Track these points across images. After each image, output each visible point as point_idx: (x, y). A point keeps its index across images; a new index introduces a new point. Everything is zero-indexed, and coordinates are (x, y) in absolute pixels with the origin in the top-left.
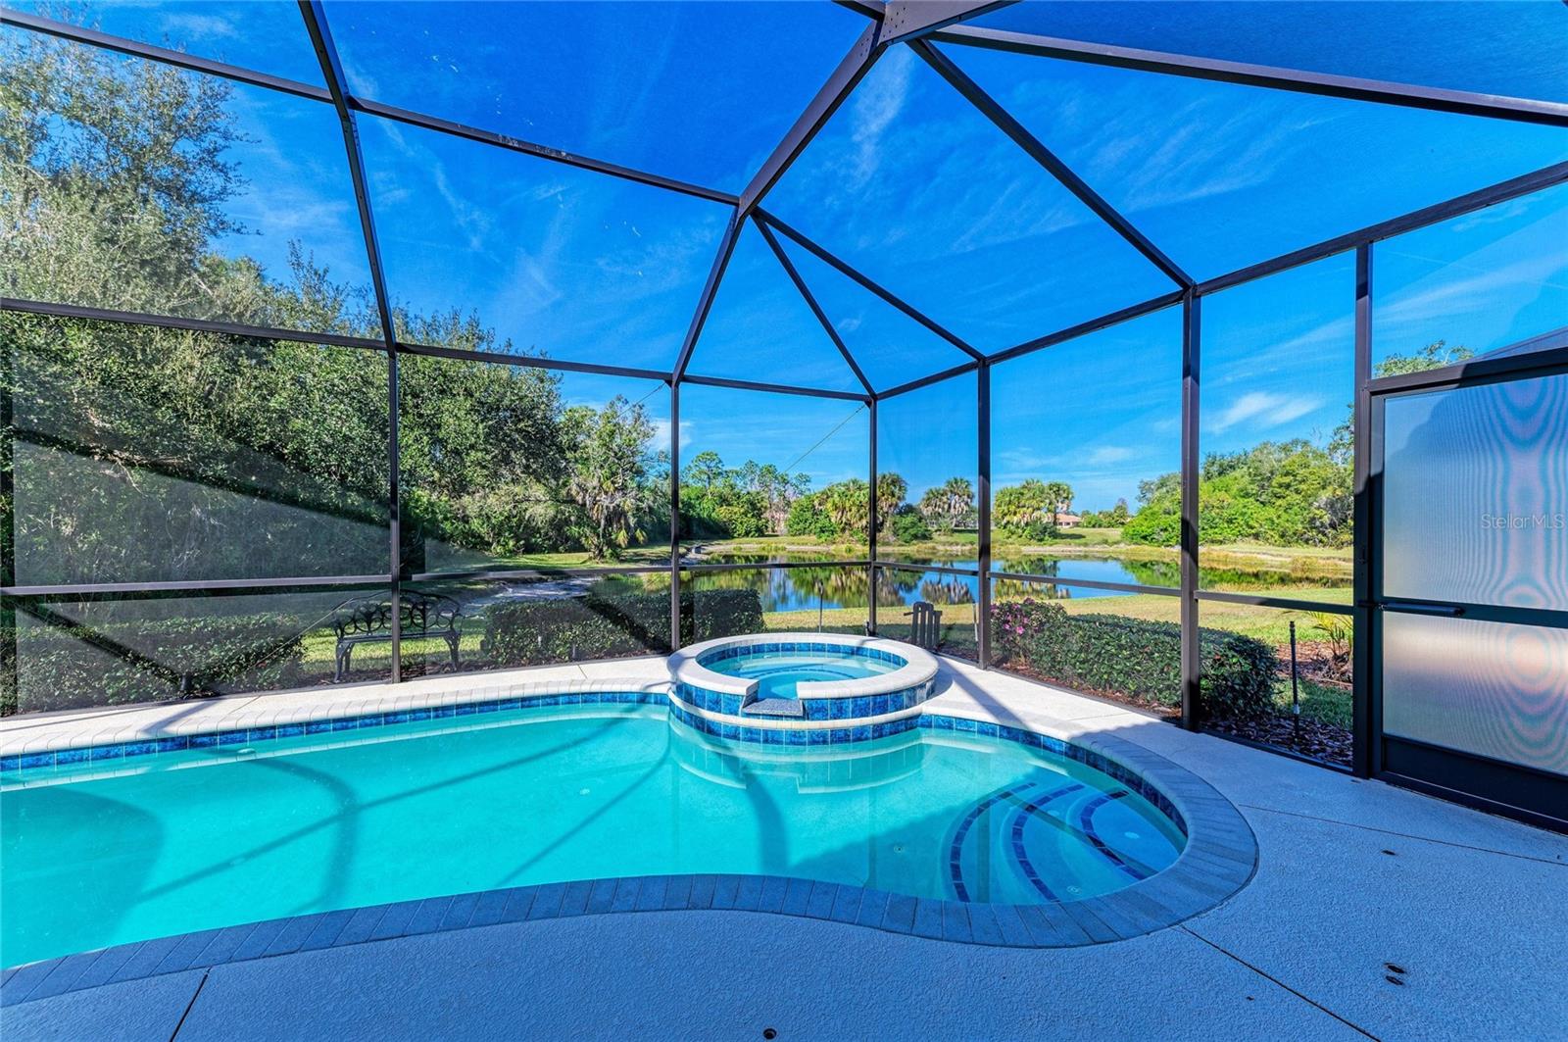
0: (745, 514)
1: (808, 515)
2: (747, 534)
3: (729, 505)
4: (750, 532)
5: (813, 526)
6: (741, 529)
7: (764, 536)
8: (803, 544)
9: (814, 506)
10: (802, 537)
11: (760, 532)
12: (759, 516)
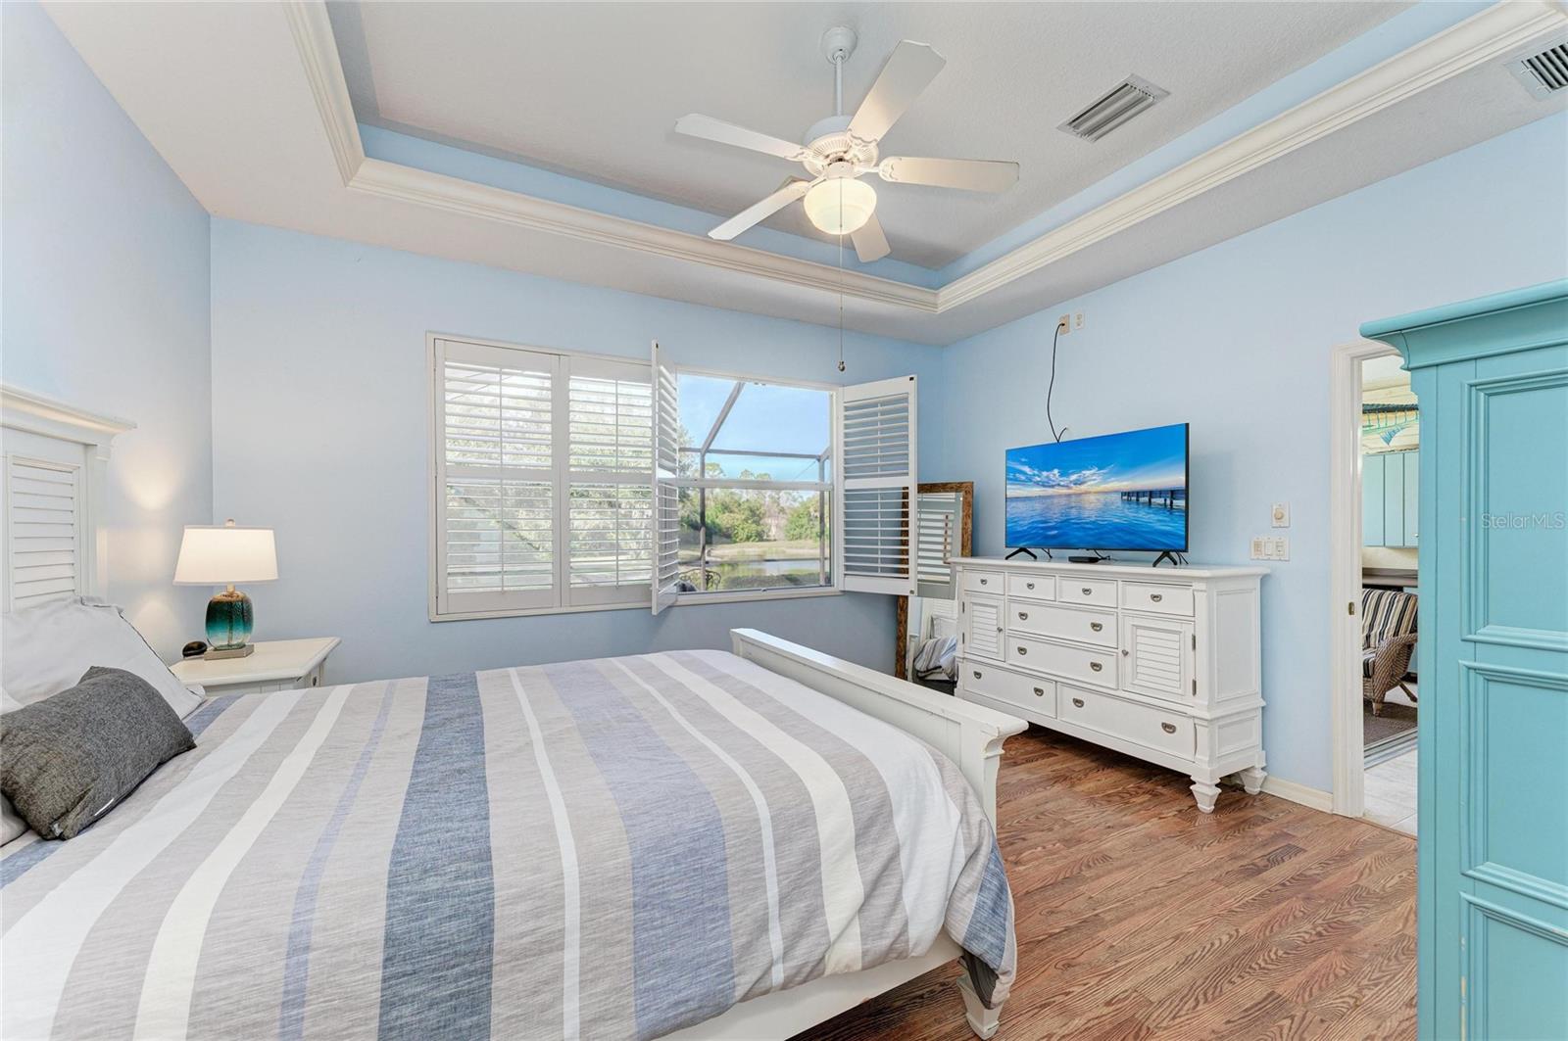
0: (746, 520)
1: (804, 521)
2: (748, 538)
3: (731, 512)
4: (751, 537)
5: (808, 532)
6: (743, 535)
7: (761, 540)
8: (801, 548)
9: (809, 513)
10: (799, 541)
11: (760, 537)
12: (757, 523)
